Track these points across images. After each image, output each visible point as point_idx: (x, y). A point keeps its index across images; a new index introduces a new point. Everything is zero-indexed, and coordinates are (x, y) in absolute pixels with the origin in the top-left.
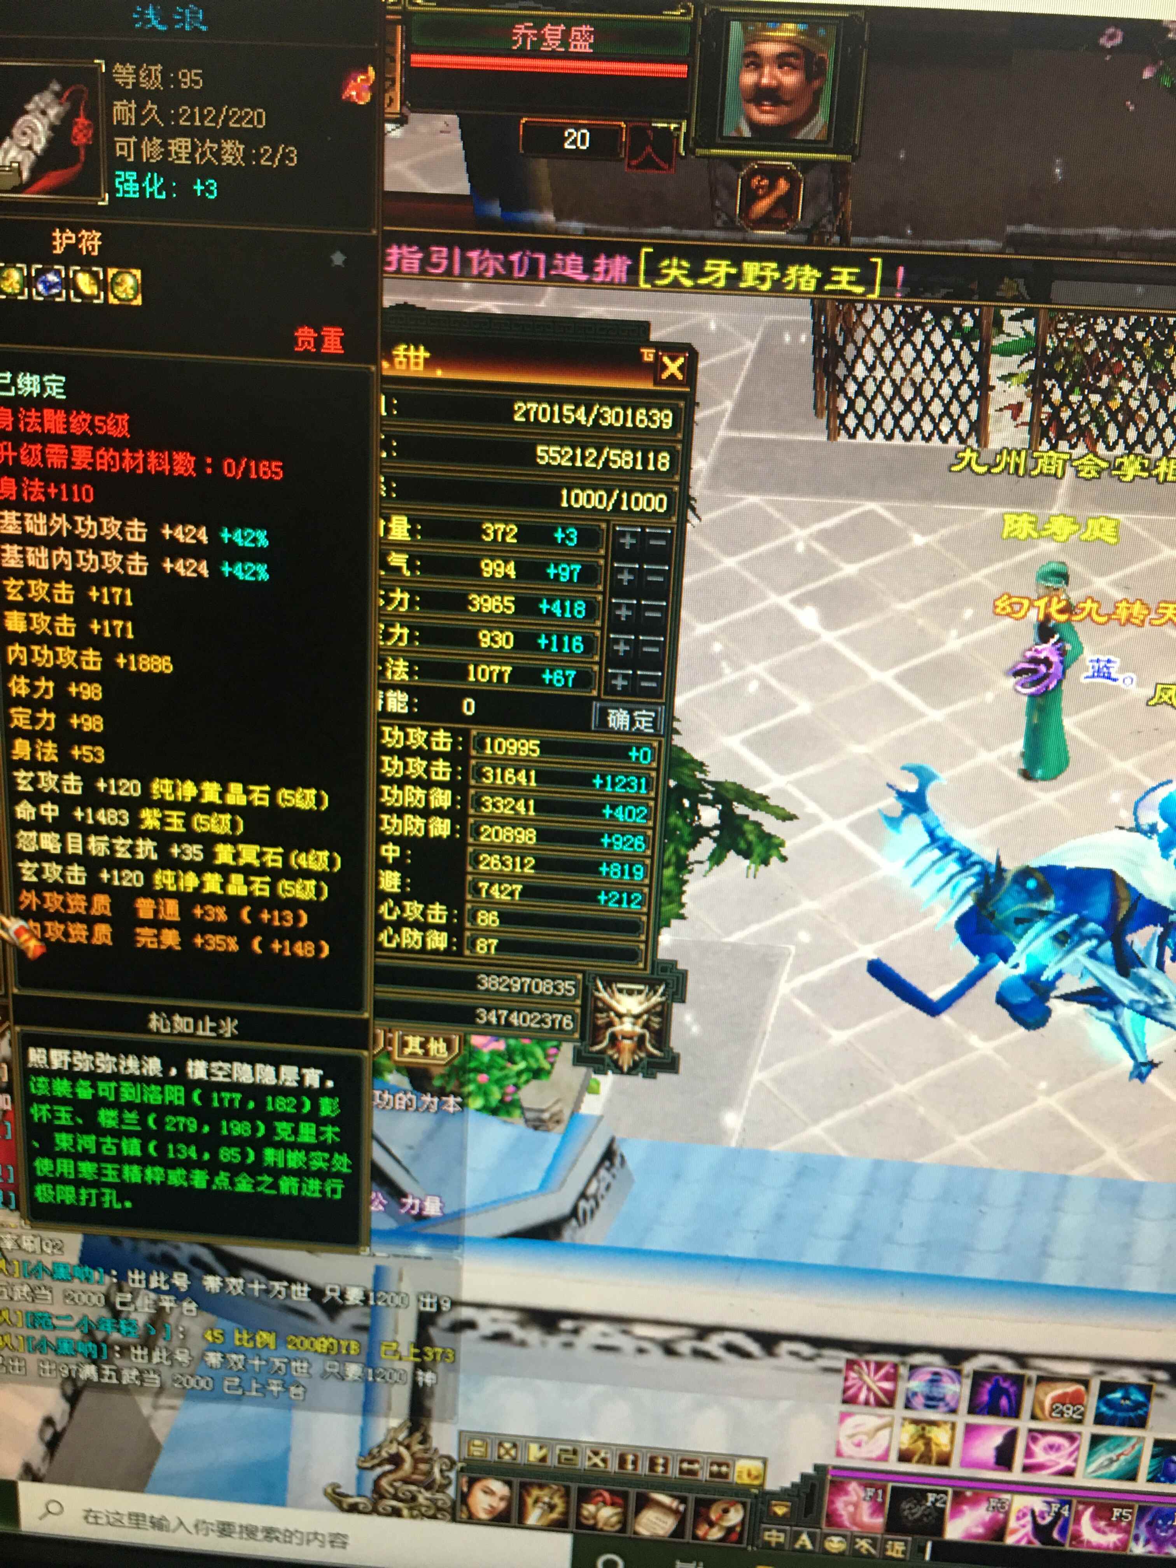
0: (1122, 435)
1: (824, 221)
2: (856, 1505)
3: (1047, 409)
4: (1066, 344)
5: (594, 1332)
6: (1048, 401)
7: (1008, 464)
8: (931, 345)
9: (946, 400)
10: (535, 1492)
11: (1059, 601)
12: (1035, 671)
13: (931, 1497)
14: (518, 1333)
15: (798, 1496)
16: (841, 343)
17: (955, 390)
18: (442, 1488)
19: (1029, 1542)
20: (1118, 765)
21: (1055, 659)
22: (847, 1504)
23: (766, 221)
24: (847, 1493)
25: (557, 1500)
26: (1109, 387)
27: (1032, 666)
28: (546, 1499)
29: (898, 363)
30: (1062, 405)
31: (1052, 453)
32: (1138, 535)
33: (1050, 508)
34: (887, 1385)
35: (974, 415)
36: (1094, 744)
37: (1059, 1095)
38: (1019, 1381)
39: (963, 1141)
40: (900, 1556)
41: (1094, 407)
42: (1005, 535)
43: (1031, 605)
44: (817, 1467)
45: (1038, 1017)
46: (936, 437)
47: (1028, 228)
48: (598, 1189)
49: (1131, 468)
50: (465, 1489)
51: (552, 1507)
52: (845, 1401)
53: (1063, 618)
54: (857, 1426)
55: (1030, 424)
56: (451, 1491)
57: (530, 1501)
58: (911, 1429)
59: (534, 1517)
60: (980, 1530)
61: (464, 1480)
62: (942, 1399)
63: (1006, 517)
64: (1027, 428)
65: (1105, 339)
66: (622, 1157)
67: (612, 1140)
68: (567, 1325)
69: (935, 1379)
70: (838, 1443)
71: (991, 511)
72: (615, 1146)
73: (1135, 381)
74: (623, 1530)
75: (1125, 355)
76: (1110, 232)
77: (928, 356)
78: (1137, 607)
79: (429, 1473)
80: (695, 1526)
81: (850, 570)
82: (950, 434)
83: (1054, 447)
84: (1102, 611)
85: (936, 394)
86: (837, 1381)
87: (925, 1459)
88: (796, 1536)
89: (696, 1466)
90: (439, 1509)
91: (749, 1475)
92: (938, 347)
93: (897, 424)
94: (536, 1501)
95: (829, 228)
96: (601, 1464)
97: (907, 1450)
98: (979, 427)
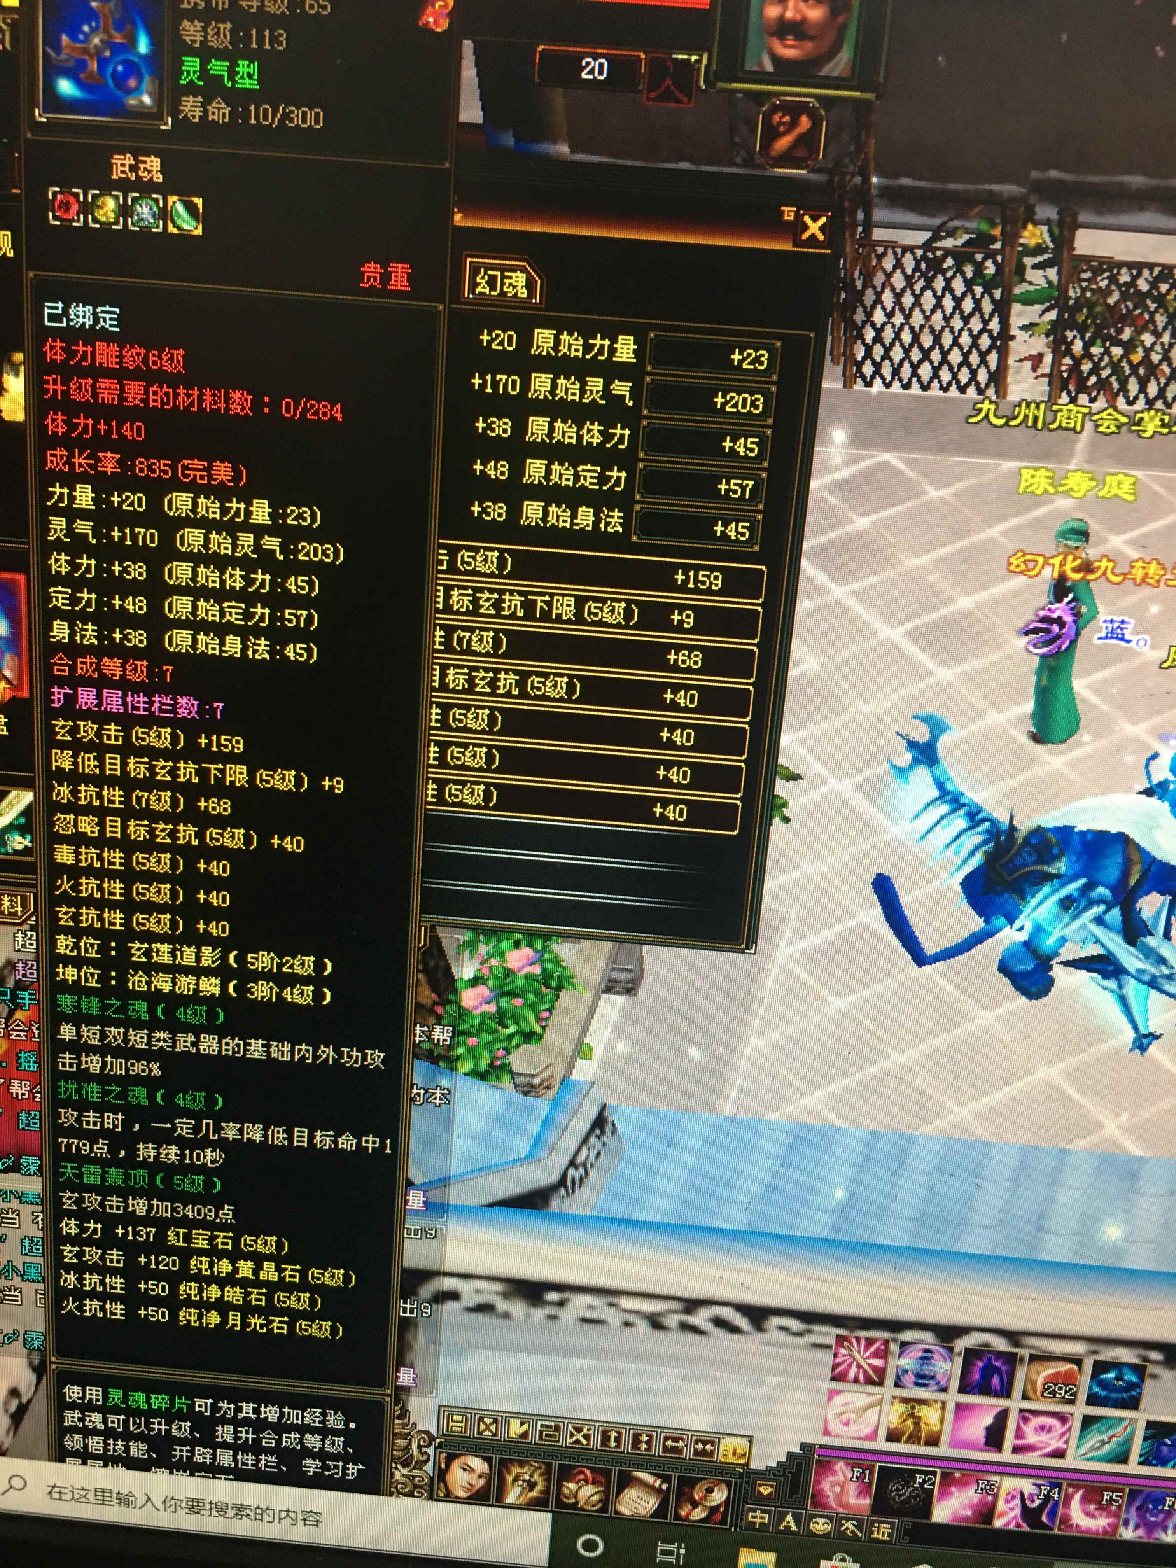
0: (1143, 389)
1: (847, 160)
2: (843, 1487)
3: (1067, 361)
4: (1088, 294)
5: (579, 1304)
6: (1069, 352)
7: (1026, 417)
8: (952, 291)
9: (966, 349)
10: (515, 1470)
11: (1074, 560)
12: (1047, 631)
13: (919, 1478)
14: (502, 1305)
15: (784, 1475)
16: (860, 287)
17: (975, 338)
18: (420, 1465)
19: (1018, 1525)
20: (1130, 729)
21: (1068, 618)
22: (833, 1485)
23: (787, 159)
24: (834, 1473)
25: (537, 1478)
26: (1131, 340)
27: (1045, 626)
28: (527, 1477)
29: (917, 309)
30: (1083, 357)
31: (1071, 406)
32: (1156, 493)
33: (1068, 464)
34: (878, 1362)
35: (993, 365)
36: (1105, 708)
37: (1060, 1066)
38: (1011, 1360)
39: (961, 1113)
40: (886, 1538)
41: (1115, 359)
42: (1021, 490)
43: (1046, 563)
44: (803, 1446)
45: (1041, 988)
46: (954, 388)
47: (1054, 174)
48: (587, 1158)
49: (1151, 425)
50: (443, 1466)
51: (532, 1485)
52: (833, 1379)
53: (1077, 576)
54: (847, 1404)
55: (1050, 376)
56: (429, 1467)
57: (510, 1479)
58: (900, 1407)
59: (513, 1495)
60: (969, 1513)
61: (443, 1456)
62: (933, 1377)
63: (1023, 471)
64: (1046, 380)
65: (1129, 291)
66: (613, 1125)
67: (604, 1107)
68: (553, 1296)
69: (927, 1357)
70: (826, 1421)
71: (1009, 465)
72: (606, 1113)
73: (1157, 335)
74: (604, 1509)
75: (1147, 308)
76: (1136, 180)
77: (948, 303)
78: (1153, 568)
79: (408, 1448)
80: (678, 1507)
81: (862, 523)
82: (968, 384)
83: (1073, 400)
84: (1117, 571)
85: (956, 343)
86: (827, 1357)
87: (914, 1438)
88: (782, 1517)
89: (681, 1444)
90: (415, 1486)
91: (734, 1454)
92: (958, 294)
93: (914, 374)
94: (515, 1480)
95: (851, 168)
96: (584, 1442)
97: (896, 1428)
98: (998, 378)
